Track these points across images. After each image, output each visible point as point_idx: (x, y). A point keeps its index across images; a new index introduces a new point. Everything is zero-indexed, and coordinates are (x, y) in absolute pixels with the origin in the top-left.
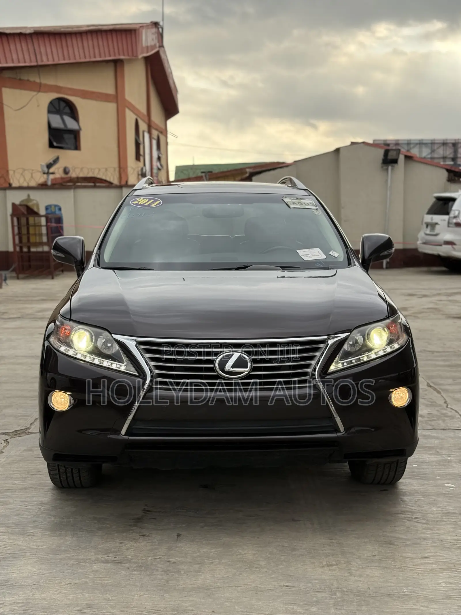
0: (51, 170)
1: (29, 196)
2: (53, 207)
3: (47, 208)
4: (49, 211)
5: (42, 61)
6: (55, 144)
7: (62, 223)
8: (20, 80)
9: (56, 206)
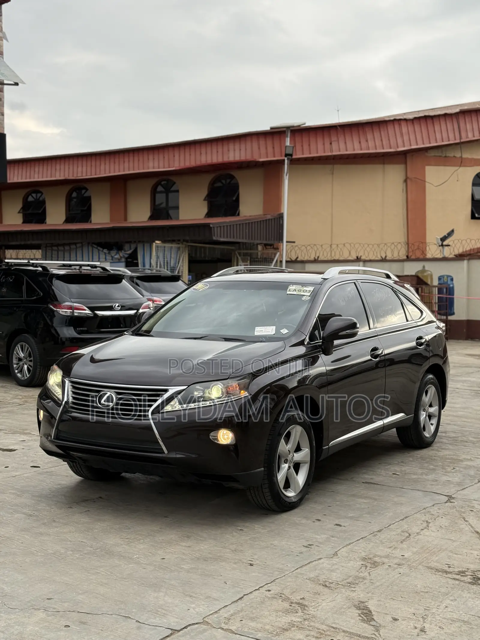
0: (445, 243)
1: (424, 267)
2: (446, 277)
3: (440, 279)
4: (442, 281)
5: (467, 137)
6: (477, 215)
7: (453, 295)
8: (446, 157)
9: (448, 276)
